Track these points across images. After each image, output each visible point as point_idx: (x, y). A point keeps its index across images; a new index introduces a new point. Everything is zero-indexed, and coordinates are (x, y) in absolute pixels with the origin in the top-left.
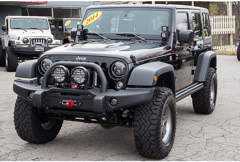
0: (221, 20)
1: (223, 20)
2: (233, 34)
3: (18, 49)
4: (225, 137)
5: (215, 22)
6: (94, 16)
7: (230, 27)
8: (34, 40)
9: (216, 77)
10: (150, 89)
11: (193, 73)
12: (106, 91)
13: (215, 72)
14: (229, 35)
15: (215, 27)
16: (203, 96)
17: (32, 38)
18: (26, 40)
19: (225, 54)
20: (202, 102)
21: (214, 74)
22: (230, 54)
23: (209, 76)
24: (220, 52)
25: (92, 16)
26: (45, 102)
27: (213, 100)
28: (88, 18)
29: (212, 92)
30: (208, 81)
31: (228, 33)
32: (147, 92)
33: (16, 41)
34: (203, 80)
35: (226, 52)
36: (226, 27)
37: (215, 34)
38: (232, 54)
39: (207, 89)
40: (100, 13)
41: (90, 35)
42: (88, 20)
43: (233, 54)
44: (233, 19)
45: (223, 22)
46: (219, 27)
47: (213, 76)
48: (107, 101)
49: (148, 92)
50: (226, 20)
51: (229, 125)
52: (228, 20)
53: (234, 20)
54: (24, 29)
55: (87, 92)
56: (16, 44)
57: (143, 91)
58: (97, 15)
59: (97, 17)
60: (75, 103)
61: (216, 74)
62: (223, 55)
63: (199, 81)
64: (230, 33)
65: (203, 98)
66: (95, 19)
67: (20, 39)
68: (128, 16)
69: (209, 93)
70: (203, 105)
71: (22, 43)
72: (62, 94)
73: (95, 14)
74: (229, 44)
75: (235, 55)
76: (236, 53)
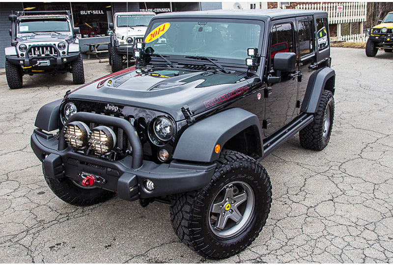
0: (352, 8)
1: (354, 7)
2: (364, 22)
3: (121, 49)
4: (334, 203)
5: (345, 9)
6: (160, 29)
7: (361, 14)
8: (138, 40)
9: (333, 102)
10: (207, 167)
11: (298, 106)
12: (141, 164)
13: (331, 96)
14: (360, 23)
15: (344, 15)
16: (312, 128)
17: (136, 37)
18: (129, 39)
19: (353, 47)
20: (311, 136)
21: (330, 100)
22: (359, 47)
23: (322, 102)
24: (347, 44)
25: (157, 29)
26: (62, 171)
27: (327, 132)
28: (152, 32)
29: (326, 122)
30: (321, 109)
31: (358, 21)
32: (201, 173)
33: (120, 41)
34: (313, 111)
35: (355, 45)
36: (356, 14)
37: (344, 22)
38: (360, 46)
39: (319, 119)
40: (167, 25)
41: (154, 56)
42: (152, 35)
43: (362, 47)
44: (364, 6)
45: (354, 9)
46: (349, 15)
47: (329, 102)
48: (139, 183)
49: (203, 172)
50: (356, 7)
51: (344, 175)
52: (359, 7)
53: (366, 7)
54: (131, 27)
55: (112, 165)
56: (119, 44)
57: (195, 171)
58: (164, 29)
59: (163, 30)
60: (98, 179)
61: (333, 99)
62: (351, 47)
63: (307, 112)
64: (360, 21)
65: (312, 130)
66: (161, 33)
67: (124, 38)
68: (203, 29)
69: (322, 124)
70: (313, 140)
71: (126, 43)
72: (82, 163)
73: (161, 27)
74: (359, 33)
75: (364, 48)
76: (365, 46)
